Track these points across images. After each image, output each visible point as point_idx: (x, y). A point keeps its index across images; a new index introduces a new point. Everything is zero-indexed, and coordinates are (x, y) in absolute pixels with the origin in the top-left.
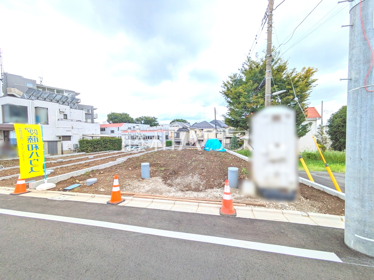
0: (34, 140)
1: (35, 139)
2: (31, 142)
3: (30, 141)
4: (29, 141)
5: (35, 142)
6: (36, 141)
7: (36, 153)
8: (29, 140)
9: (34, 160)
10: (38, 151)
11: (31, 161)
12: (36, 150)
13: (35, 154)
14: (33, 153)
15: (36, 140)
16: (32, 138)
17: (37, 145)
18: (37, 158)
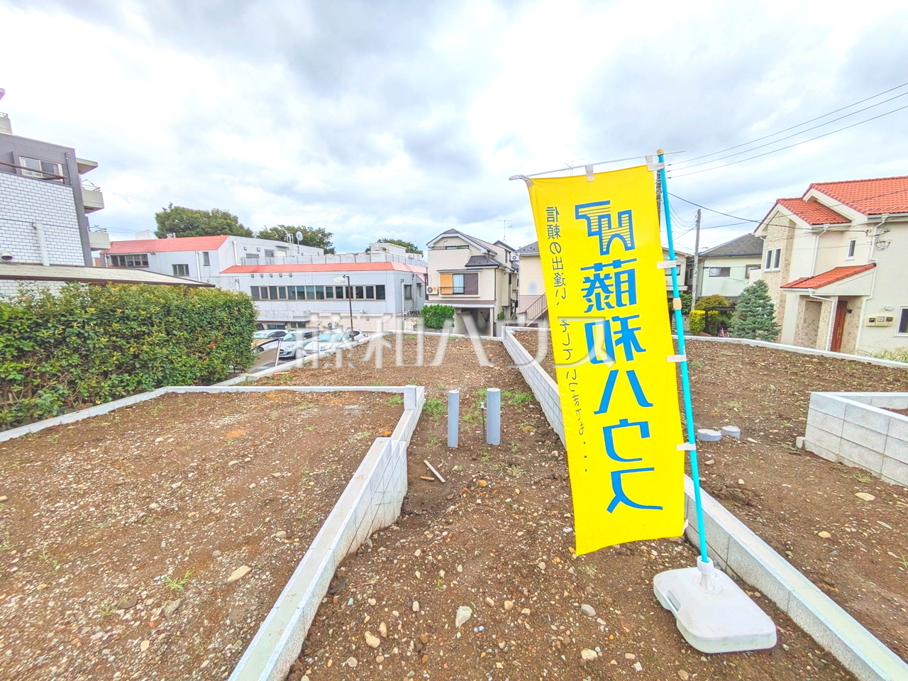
0: (612, 289)
1: (618, 283)
2: (599, 308)
3: (598, 296)
4: (593, 297)
5: (620, 304)
6: (625, 298)
7: (631, 375)
8: (590, 291)
9: (624, 423)
10: (639, 363)
11: (607, 431)
12: (629, 357)
13: (622, 386)
14: (613, 375)
15: (625, 287)
16: (607, 277)
17: (632, 324)
18: (637, 414)
